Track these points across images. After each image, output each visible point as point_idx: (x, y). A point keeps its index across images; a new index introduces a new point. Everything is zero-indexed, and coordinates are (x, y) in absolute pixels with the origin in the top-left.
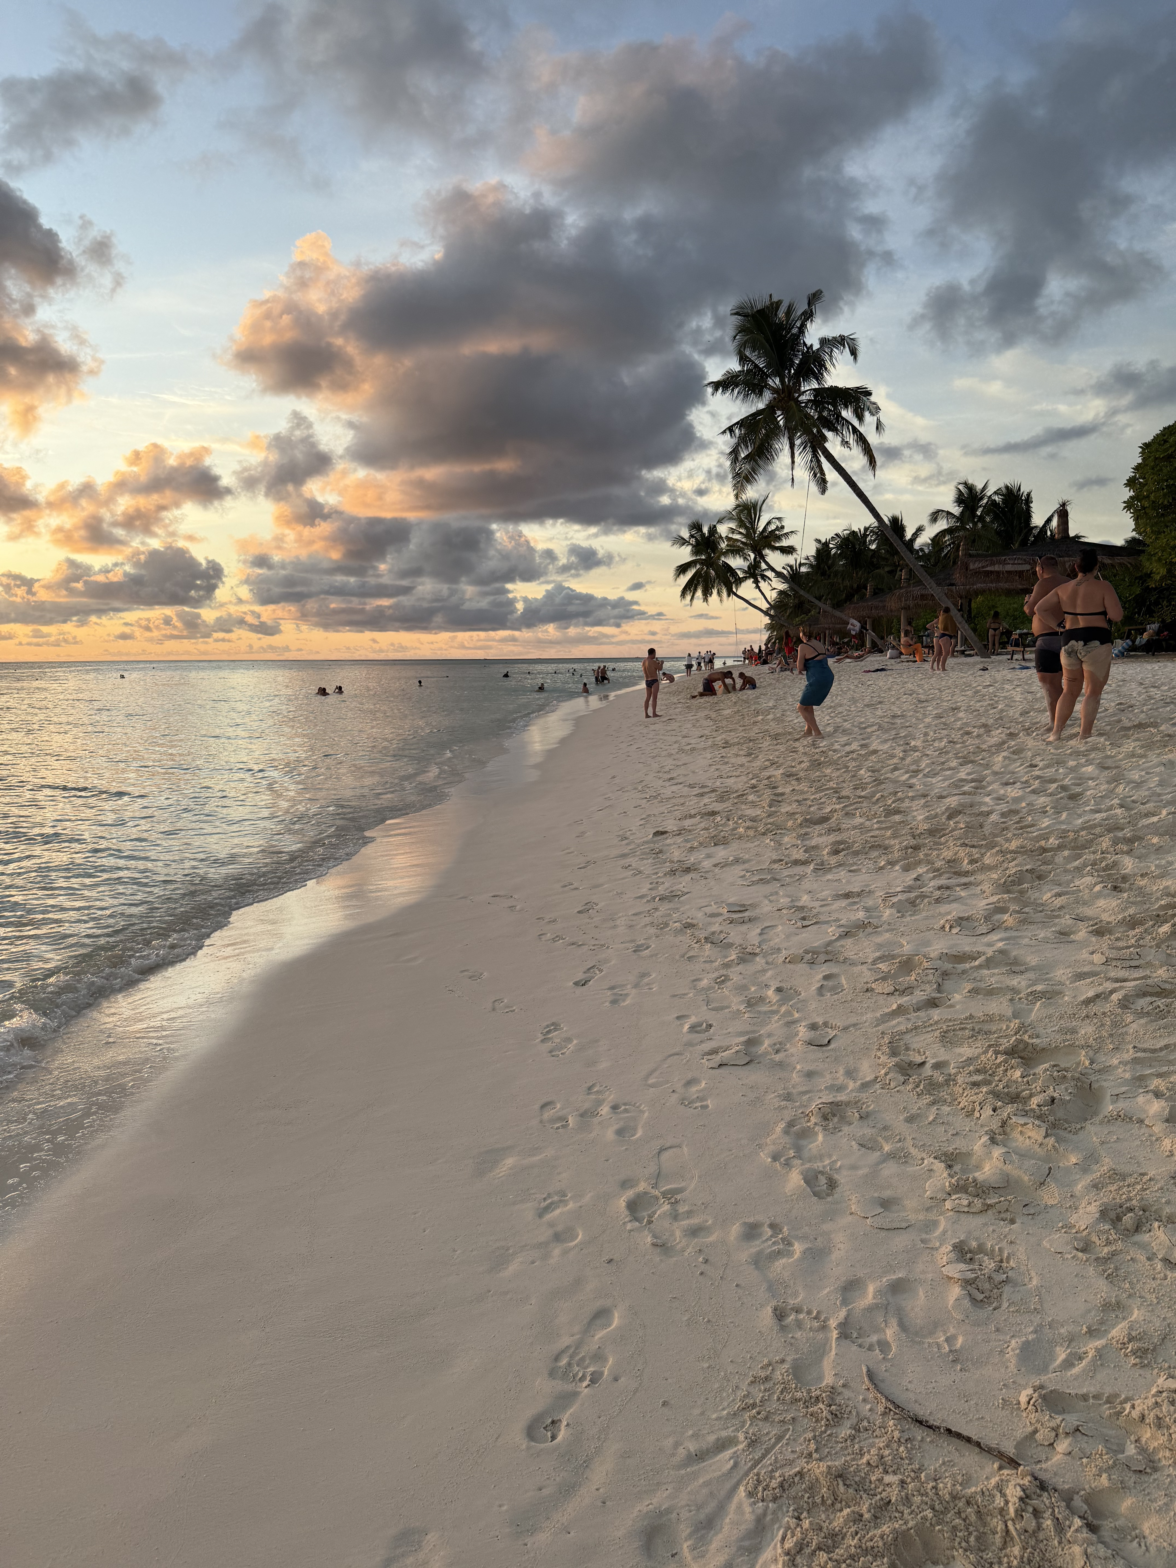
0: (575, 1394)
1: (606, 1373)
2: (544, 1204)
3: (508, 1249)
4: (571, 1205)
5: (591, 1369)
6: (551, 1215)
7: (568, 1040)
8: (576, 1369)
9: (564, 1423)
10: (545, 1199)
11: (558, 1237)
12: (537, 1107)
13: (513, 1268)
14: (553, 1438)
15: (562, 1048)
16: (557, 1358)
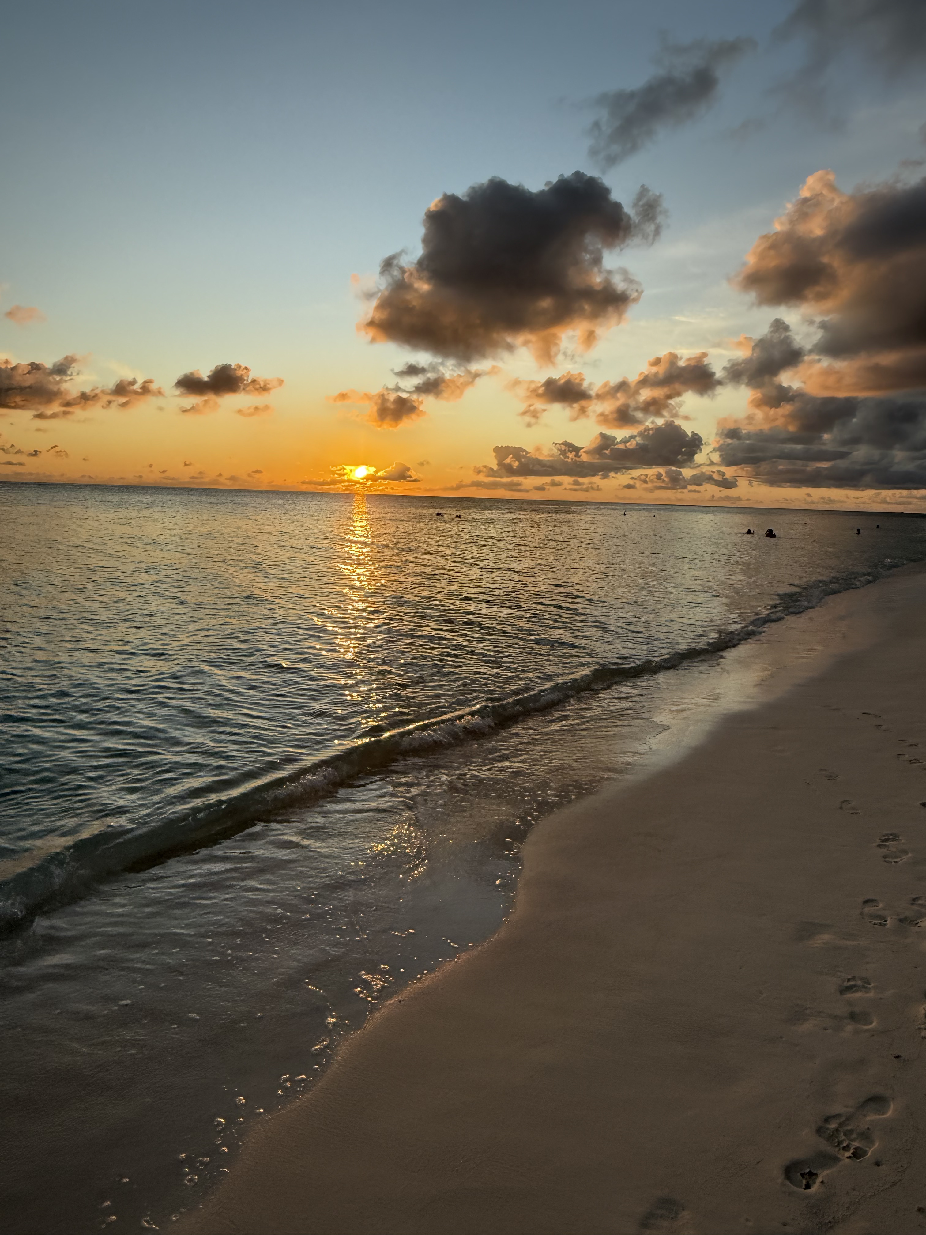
0: (836, 1160)
1: (869, 1155)
2: (846, 984)
3: (806, 1009)
4: (871, 995)
5: (856, 1144)
6: (853, 995)
7: (905, 852)
8: (842, 1137)
9: (819, 1180)
10: (849, 980)
11: (853, 1016)
12: (861, 900)
13: (807, 1026)
14: (808, 1186)
15: (897, 857)
16: (827, 1120)
